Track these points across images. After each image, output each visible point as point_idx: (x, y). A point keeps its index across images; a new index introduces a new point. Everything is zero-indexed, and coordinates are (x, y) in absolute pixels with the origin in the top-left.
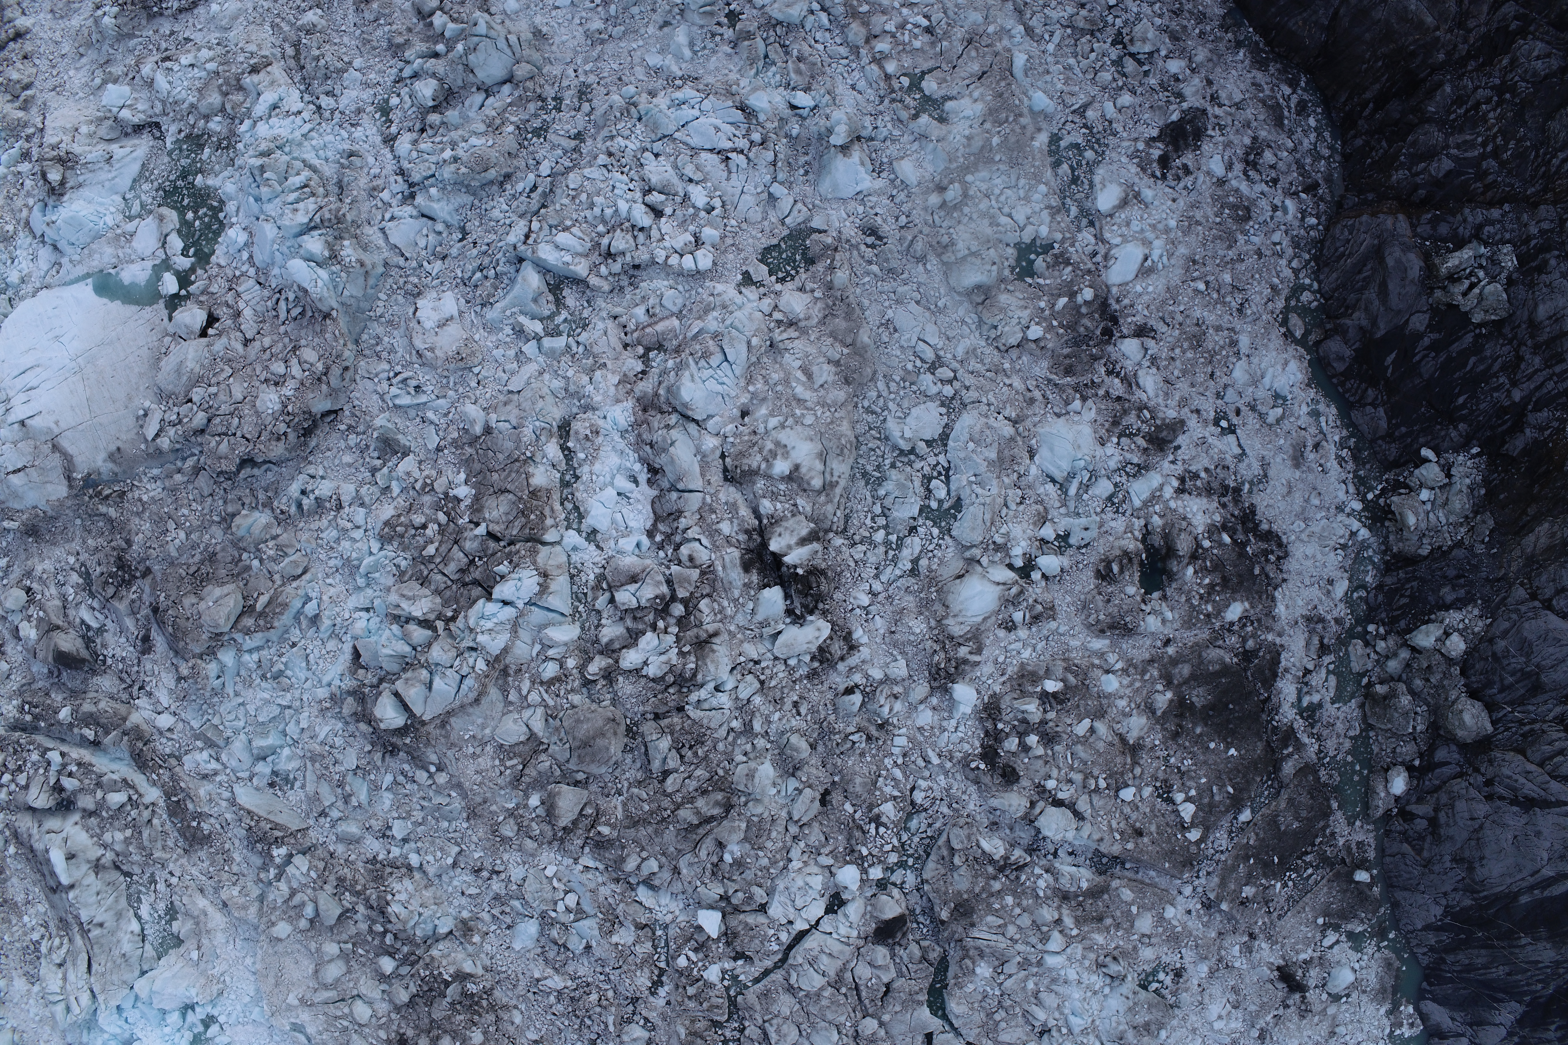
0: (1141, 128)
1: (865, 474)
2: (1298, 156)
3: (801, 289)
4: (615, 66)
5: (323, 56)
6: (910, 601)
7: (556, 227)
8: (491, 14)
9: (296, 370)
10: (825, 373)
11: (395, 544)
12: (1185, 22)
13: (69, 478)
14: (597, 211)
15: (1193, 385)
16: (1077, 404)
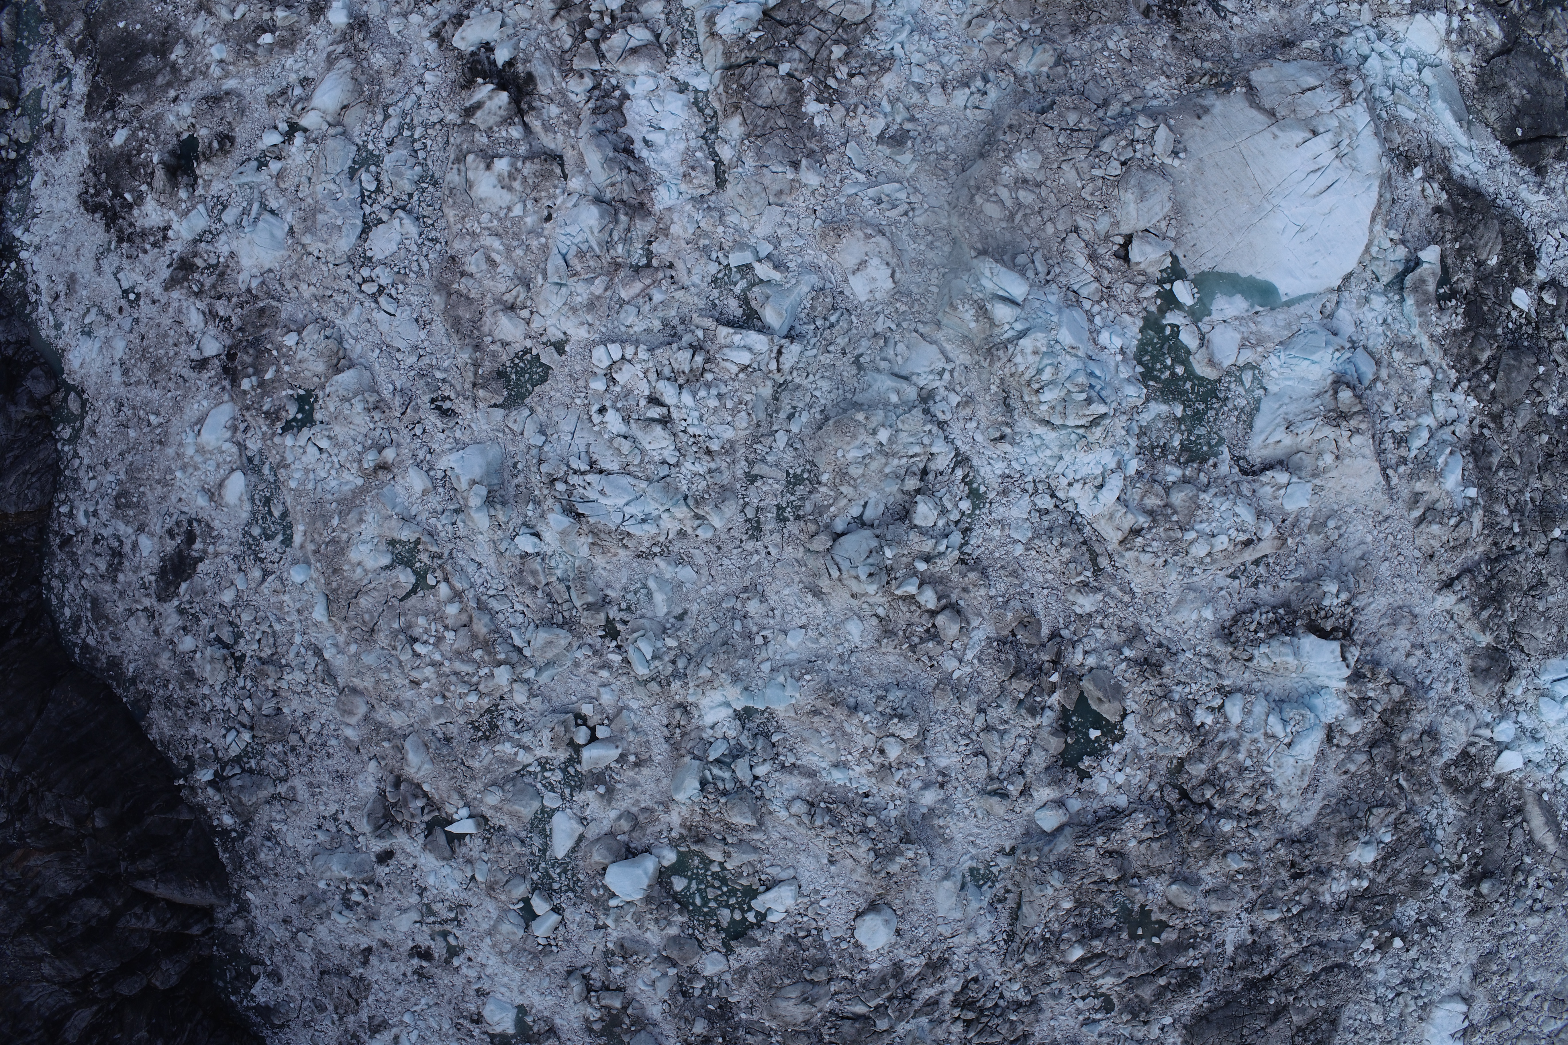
0: (212, 569)
1: (435, 183)
2: (78, 573)
3: (505, 344)
4: (726, 562)
5: (1057, 551)
6: (390, 82)
7: (755, 370)
8: (876, 615)
9: (1004, 194)
10: (473, 264)
11: (879, 56)
12: (182, 693)
13: (1250, 88)
14: (714, 392)
15: (158, 325)
16: (254, 284)
